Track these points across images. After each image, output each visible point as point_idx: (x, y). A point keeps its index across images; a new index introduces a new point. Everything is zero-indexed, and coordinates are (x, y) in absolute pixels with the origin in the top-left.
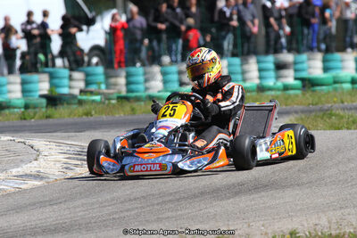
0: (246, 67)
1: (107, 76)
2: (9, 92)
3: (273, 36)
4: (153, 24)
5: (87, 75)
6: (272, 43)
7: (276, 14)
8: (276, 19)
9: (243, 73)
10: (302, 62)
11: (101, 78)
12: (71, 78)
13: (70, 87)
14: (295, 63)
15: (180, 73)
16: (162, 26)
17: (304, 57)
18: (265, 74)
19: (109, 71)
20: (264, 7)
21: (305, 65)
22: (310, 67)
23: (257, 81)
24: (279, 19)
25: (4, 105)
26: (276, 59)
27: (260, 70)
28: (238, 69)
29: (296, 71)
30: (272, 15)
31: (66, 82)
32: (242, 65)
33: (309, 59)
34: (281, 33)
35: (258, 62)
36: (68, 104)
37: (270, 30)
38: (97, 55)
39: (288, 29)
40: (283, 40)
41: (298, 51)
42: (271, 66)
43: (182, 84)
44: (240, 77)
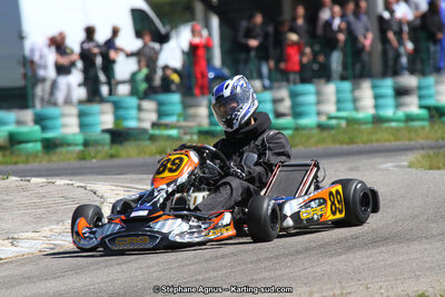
0: (358, 93)
1: (186, 106)
2: (64, 126)
3: (391, 54)
4: (243, 41)
5: (160, 104)
6: (391, 63)
7: (395, 27)
8: (395, 34)
9: (355, 100)
10: (428, 87)
11: (178, 108)
12: (140, 109)
13: (139, 120)
14: (420, 88)
15: (276, 101)
16: (254, 43)
17: (430, 80)
18: (382, 101)
19: (189, 100)
20: (381, 18)
21: (432, 91)
22: (437, 93)
23: (371, 112)
24: (399, 34)
25: (57, 142)
26: (395, 83)
27: (376, 97)
28: (348, 96)
29: (420, 97)
30: (390, 28)
31: (134, 113)
32: (353, 90)
33: (437, 83)
34: (402, 50)
35: (373, 87)
36: (140, 140)
37: (388, 47)
39: (410, 46)
40: (404, 60)
41: (423, 73)
42: (390, 91)
43: (279, 115)
44: (350, 105)
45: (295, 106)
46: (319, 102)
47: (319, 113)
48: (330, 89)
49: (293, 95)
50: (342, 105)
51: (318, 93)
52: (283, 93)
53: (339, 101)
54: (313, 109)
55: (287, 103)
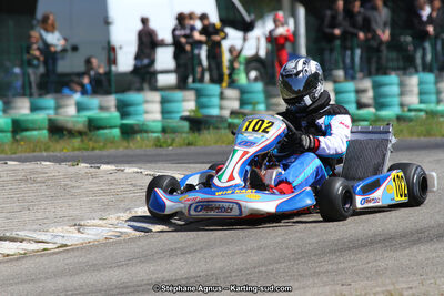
0: (441, 86)
1: (268, 95)
2: (147, 112)
4: (328, 30)
5: (243, 92)
9: (438, 92)
11: (260, 97)
12: (222, 96)
13: (221, 108)
15: (358, 92)
16: (337, 32)
19: (271, 88)
25: (136, 128)
28: (431, 87)
31: (216, 100)
32: (436, 83)
36: (217, 128)
38: (255, 69)
43: (360, 105)
44: (433, 98)
45: (377, 97)
46: (402, 94)
47: (402, 105)
48: (414, 81)
49: (376, 86)
50: (424, 97)
51: (402, 85)
52: (367, 84)
53: (421, 93)
54: (396, 100)
55: (370, 94)
